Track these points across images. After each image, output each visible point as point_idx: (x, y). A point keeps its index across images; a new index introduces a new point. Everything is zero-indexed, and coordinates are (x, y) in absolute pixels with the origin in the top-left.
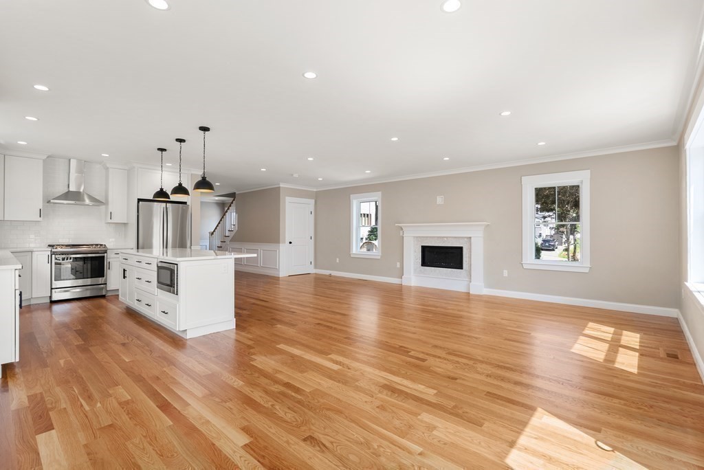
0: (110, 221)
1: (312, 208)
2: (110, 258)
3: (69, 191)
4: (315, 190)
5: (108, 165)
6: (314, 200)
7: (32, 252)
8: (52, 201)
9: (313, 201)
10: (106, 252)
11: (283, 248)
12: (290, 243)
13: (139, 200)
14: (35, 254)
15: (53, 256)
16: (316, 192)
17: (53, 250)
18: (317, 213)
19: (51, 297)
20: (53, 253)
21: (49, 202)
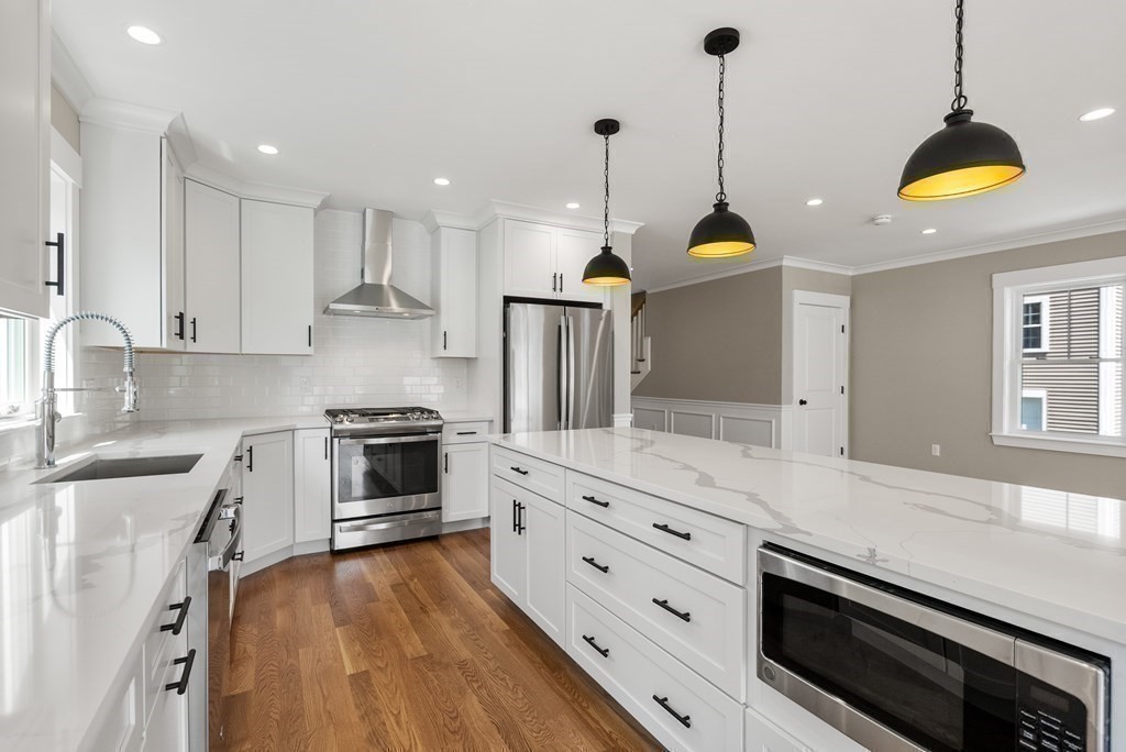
0: (443, 353)
1: (844, 318)
2: (450, 444)
3: (363, 284)
4: (850, 273)
5: (440, 220)
6: (848, 298)
7: (293, 430)
8: (332, 306)
9: (845, 301)
10: (439, 429)
11: (789, 413)
12: (802, 402)
13: (508, 300)
14: (300, 435)
15: (336, 440)
16: (853, 277)
17: (337, 427)
18: (854, 330)
19: (331, 541)
20: (336, 434)
21: (326, 311)
